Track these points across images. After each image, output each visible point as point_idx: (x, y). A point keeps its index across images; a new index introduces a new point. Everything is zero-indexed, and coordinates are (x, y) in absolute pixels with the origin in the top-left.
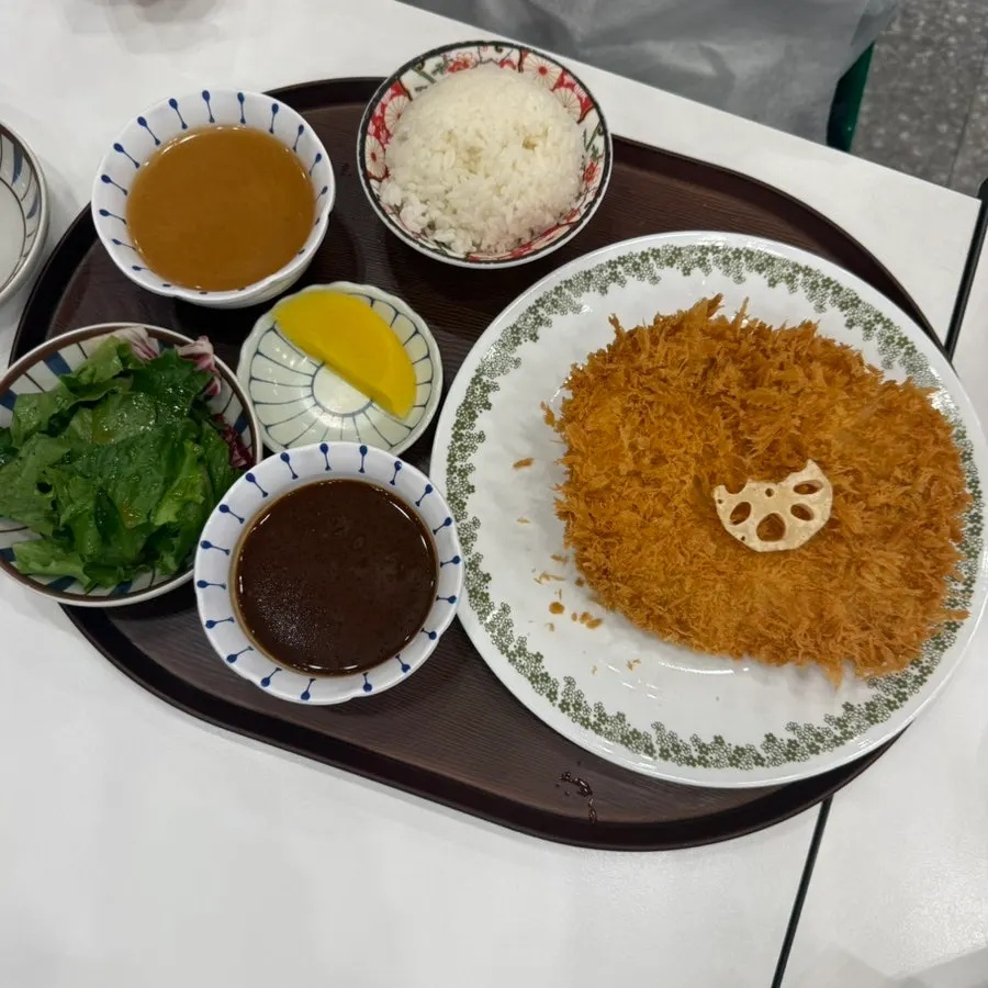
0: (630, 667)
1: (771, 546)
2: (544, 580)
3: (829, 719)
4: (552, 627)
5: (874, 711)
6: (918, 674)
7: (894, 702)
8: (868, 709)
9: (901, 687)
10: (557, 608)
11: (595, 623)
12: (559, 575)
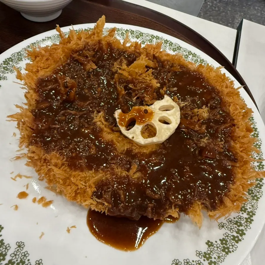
0: (68, 231)
1: (149, 140)
2: (18, 178)
3: (199, 254)
4: (16, 207)
5: (226, 245)
6: (247, 216)
7: (238, 237)
8: (222, 244)
9: (239, 226)
10: (23, 195)
11: (47, 204)
12: (28, 174)
